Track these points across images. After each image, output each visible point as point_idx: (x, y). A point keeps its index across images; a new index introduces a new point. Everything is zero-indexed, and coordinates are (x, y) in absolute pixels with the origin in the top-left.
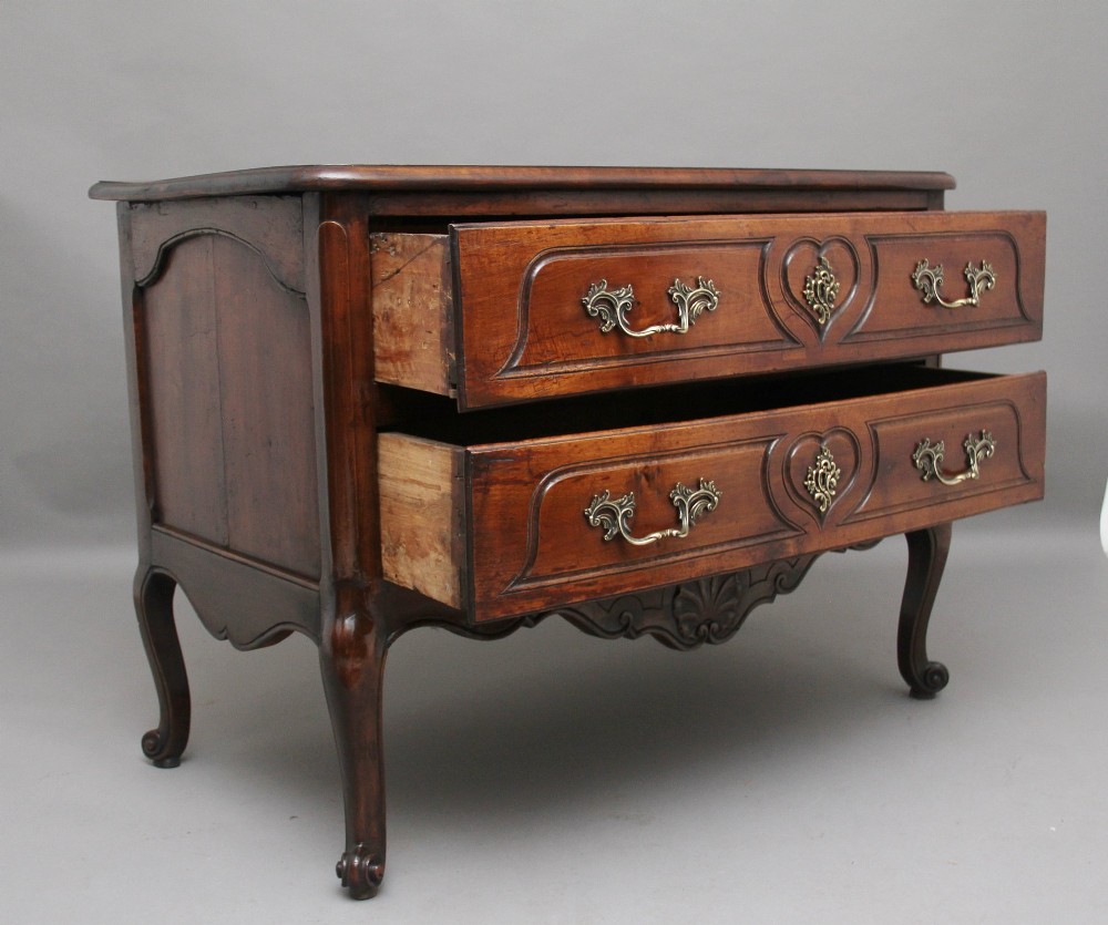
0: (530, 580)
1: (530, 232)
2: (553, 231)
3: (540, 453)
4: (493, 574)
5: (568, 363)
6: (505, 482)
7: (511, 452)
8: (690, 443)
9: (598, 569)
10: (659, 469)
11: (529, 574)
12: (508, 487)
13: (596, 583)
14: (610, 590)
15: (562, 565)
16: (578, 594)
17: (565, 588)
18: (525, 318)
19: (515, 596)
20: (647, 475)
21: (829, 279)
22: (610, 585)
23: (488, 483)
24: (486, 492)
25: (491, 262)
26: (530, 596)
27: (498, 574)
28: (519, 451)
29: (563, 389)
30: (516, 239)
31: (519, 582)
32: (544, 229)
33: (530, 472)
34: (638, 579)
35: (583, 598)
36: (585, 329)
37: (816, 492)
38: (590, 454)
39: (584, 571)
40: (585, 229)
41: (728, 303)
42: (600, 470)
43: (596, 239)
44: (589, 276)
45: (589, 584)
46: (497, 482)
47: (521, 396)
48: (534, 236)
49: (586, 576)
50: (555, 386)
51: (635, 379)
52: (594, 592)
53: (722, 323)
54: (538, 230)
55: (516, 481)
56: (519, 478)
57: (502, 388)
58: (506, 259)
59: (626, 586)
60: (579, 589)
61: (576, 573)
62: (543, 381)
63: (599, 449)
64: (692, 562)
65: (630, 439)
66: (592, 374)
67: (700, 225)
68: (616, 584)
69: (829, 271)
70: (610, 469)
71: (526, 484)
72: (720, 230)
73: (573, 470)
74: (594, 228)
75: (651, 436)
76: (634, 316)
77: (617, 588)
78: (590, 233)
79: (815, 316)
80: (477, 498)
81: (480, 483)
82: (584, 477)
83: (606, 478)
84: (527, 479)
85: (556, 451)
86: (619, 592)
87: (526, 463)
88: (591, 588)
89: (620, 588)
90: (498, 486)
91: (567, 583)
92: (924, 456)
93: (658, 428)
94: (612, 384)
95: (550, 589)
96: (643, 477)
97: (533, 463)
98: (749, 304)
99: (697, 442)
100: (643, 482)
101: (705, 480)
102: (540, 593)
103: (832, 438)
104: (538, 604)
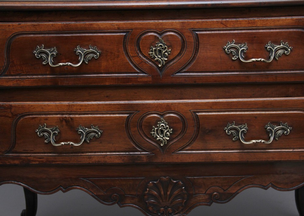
0: (13, 153)
1: (9, 26)
2: (20, 26)
3: (16, 107)
5: (29, 75)
6: (1, 116)
7: (3, 105)
8: (87, 110)
9: (45, 153)
10: (72, 118)
11: (13, 150)
12: (2, 118)
13: (43, 158)
14: (49, 162)
15: (27, 149)
16: (35, 161)
17: (29, 158)
18: (8, 57)
19: (7, 158)
21: (163, 47)
22: (49, 160)
26: (14, 158)
28: (7, 105)
29: (25, 84)
30: (3, 28)
31: (8, 152)
32: (15, 25)
33: (12, 113)
34: (63, 160)
35: (37, 163)
36: (35, 63)
37: (157, 137)
38: (38, 110)
39: (38, 153)
40: (34, 25)
41: (106, 56)
42: (44, 116)
44: (35, 43)
45: (40, 158)
47: (7, 85)
48: (11, 27)
49: (39, 155)
50: (22, 83)
51: (59, 83)
52: (43, 161)
53: (104, 64)
54: (13, 25)
55: (5, 116)
56: (7, 115)
59: (57, 161)
60: (35, 159)
61: (35, 153)
62: (17, 81)
63: (43, 108)
64: (90, 157)
66: (39, 80)
67: (91, 24)
69: (164, 44)
70: (49, 116)
71: (10, 117)
72: (102, 27)
73: (32, 115)
74: (39, 25)
75: (67, 106)
76: (56, 59)
77: (53, 161)
78: (36, 27)
79: (157, 63)
82: (36, 118)
83: (46, 119)
84: (10, 115)
85: (23, 107)
86: (54, 163)
87: (9, 110)
88: (41, 160)
89: (55, 162)
91: (30, 156)
92: (231, 129)
93: (71, 103)
94: (49, 84)
95: (22, 157)
96: (64, 121)
97: (13, 110)
98: (118, 57)
99: (90, 110)
100: (64, 123)
101: (93, 125)
102: (18, 158)
103: (168, 115)
104: (17, 162)
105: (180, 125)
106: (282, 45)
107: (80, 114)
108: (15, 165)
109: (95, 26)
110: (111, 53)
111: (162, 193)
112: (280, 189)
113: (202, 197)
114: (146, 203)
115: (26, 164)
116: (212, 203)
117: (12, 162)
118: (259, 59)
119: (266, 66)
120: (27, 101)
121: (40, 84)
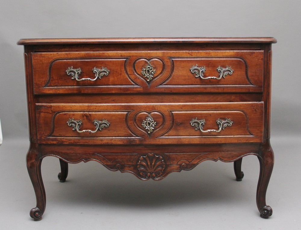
0: (53, 136)
1: (51, 54)
2: (58, 54)
3: (54, 107)
4: (42, 133)
5: (63, 86)
6: (45, 112)
7: (46, 106)
8: (100, 109)
9: (72, 137)
10: (90, 115)
11: (52, 135)
12: (46, 114)
13: (71, 140)
14: (76, 142)
15: (61, 134)
16: (66, 142)
17: (63, 140)
18: (50, 75)
19: (49, 140)
20: (86, 116)
21: (151, 68)
22: (76, 141)
23: (40, 112)
24: (40, 114)
25: (40, 61)
26: (53, 140)
27: (43, 133)
28: (49, 106)
29: (61, 92)
30: (47, 56)
31: (49, 136)
32: (55, 54)
33: (52, 111)
34: (85, 141)
35: (68, 143)
36: (67, 78)
37: (146, 127)
38: (68, 108)
39: (68, 137)
40: (67, 54)
41: (113, 74)
42: (72, 113)
43: (69, 57)
44: (67, 65)
46: (43, 112)
47: (49, 93)
48: (52, 55)
49: (69, 138)
50: (59, 91)
51: (82, 91)
52: (71, 142)
53: (111, 79)
54: (53, 54)
55: (47, 113)
56: (49, 112)
57: (44, 90)
58: (45, 60)
60: (66, 141)
61: (66, 137)
62: (55, 90)
63: (71, 108)
64: (102, 140)
65: (80, 106)
66: (69, 89)
67: (103, 53)
68: (77, 141)
69: (151, 66)
70: (75, 113)
71: (51, 113)
72: (110, 55)
73: (64, 112)
74: (70, 54)
75: (87, 106)
76: (81, 76)
77: (78, 142)
79: (146, 79)
80: (37, 115)
81: (38, 112)
82: (67, 114)
83: (74, 115)
84: (51, 112)
85: (59, 107)
86: (78, 143)
87: (50, 109)
88: (70, 141)
89: (79, 143)
90: (43, 113)
91: (63, 139)
92: (194, 123)
93: (90, 104)
94: (75, 92)
95: (58, 139)
96: (85, 116)
97: (52, 109)
98: (121, 74)
99: (102, 109)
100: (85, 117)
101: (104, 119)
102: (55, 140)
103: (153, 113)
104: (55, 142)
105: (161, 120)
106: (227, 69)
107: (95, 112)
108: (54, 145)
109: (106, 54)
110: (116, 72)
111: (149, 164)
112: (225, 161)
113: (175, 166)
114: (138, 170)
115: (61, 144)
116: (181, 170)
117: (52, 142)
118: (213, 77)
119: (218, 82)
120: (61, 103)
121: (70, 92)
